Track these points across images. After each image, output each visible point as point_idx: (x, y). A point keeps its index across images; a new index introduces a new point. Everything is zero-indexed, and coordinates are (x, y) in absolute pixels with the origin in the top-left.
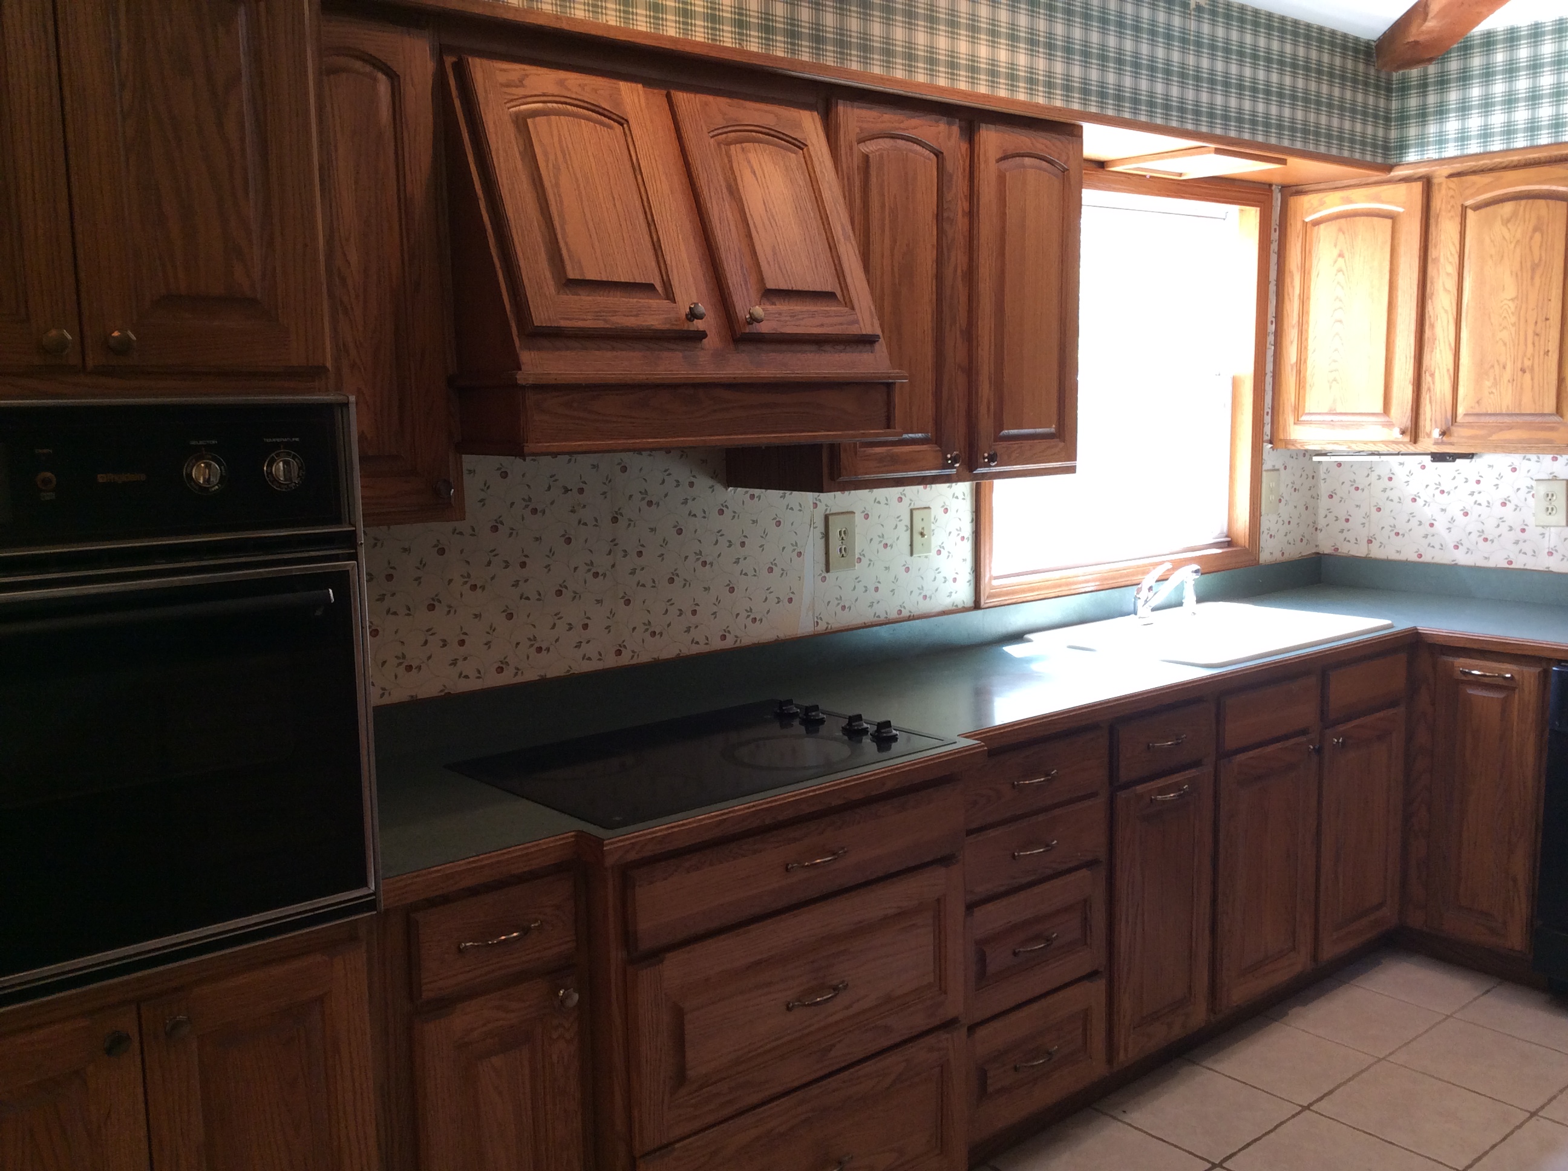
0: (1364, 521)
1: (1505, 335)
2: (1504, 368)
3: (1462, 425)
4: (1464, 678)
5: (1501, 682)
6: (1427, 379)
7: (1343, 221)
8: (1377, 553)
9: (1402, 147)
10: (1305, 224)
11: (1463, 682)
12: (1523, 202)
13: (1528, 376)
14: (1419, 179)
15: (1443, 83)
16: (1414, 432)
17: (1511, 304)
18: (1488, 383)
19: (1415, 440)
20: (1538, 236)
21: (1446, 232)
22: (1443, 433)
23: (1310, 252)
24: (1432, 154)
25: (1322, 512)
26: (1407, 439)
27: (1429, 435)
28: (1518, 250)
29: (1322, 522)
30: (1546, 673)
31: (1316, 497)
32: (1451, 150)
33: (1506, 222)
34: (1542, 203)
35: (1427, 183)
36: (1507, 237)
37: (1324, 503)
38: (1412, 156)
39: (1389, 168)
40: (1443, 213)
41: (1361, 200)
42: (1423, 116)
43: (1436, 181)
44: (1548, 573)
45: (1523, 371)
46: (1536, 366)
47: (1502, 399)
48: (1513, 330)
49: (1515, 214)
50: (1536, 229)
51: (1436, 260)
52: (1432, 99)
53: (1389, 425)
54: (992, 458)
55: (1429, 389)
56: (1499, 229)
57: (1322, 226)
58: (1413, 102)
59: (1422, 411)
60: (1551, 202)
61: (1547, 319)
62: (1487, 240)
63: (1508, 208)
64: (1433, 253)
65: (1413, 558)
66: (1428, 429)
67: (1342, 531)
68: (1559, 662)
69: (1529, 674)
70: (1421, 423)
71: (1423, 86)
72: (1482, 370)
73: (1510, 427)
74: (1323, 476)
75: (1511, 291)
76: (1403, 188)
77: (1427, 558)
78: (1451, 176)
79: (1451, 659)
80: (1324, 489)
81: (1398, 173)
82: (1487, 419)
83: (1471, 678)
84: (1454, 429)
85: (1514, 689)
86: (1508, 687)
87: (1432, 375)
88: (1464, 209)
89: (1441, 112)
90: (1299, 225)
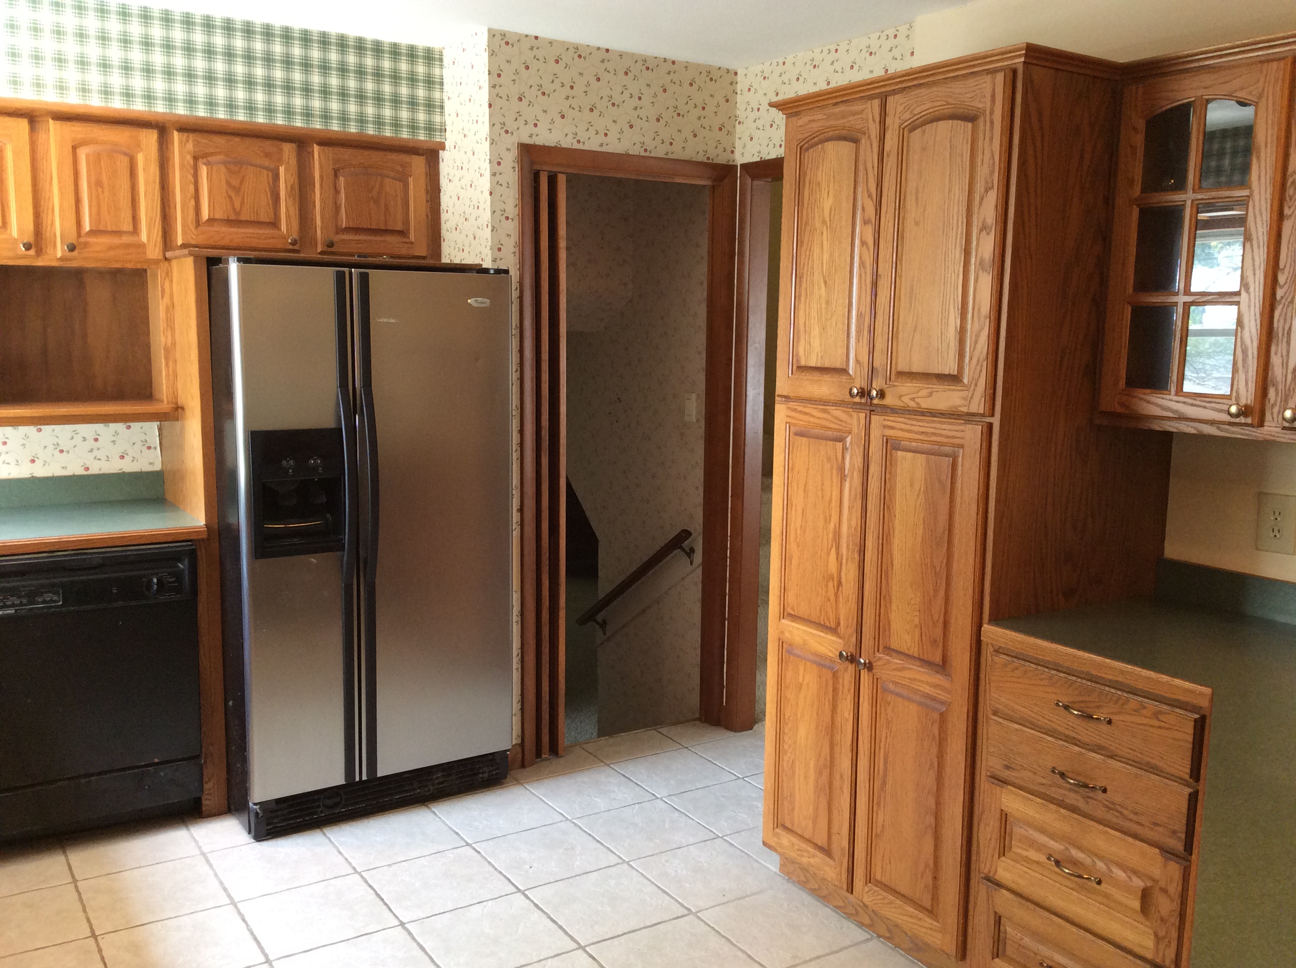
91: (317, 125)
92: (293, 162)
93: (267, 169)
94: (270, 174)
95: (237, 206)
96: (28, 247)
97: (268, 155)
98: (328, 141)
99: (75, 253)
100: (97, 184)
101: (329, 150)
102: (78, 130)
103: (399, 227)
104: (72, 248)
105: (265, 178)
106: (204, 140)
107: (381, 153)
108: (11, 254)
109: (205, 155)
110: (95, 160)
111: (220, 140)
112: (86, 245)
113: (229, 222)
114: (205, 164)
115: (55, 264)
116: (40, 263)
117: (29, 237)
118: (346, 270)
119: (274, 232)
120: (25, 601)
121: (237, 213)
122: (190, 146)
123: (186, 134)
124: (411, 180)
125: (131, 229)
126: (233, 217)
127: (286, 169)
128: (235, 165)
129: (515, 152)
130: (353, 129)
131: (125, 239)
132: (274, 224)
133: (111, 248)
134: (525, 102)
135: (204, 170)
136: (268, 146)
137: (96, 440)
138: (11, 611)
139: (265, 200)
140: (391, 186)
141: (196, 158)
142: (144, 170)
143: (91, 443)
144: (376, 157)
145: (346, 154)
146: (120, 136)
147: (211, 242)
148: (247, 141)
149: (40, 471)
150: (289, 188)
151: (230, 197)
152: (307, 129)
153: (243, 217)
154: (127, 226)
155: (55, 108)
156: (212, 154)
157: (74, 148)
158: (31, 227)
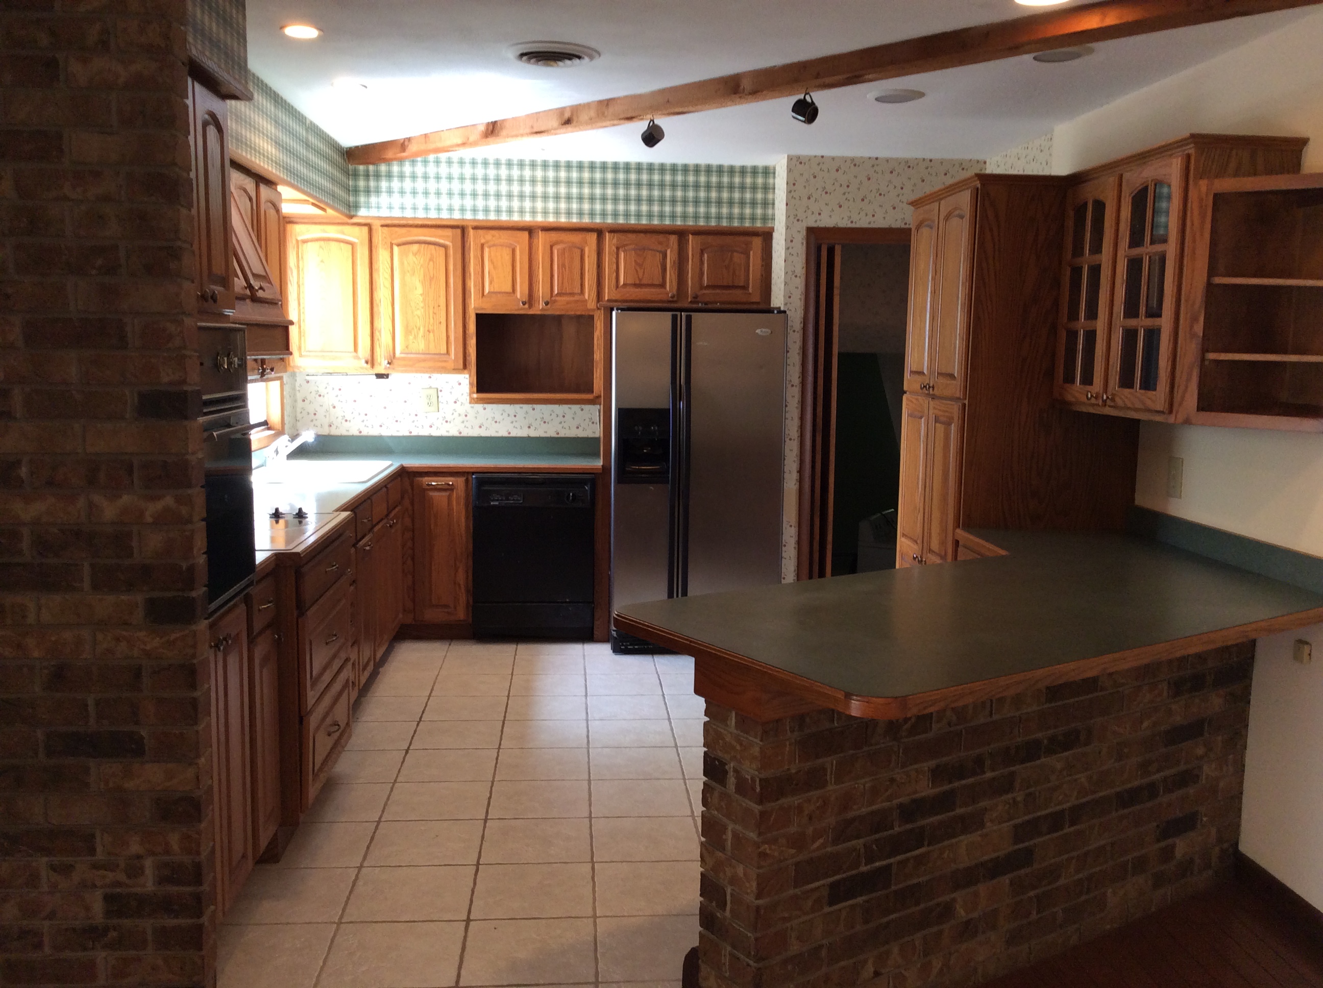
0: (325, 414)
1: (418, 313)
2: (419, 329)
3: (399, 359)
4: (428, 487)
5: (447, 487)
6: (377, 334)
7: (322, 243)
8: (334, 432)
9: (357, 206)
10: (297, 241)
11: (428, 490)
12: (423, 245)
13: (431, 334)
14: (365, 225)
15: (377, 176)
16: (371, 361)
17: (420, 296)
18: (411, 337)
19: (373, 366)
20: (431, 263)
21: (382, 256)
22: (389, 363)
23: (302, 258)
24: (373, 212)
25: (299, 410)
26: (369, 366)
27: (380, 364)
28: (422, 270)
29: (299, 416)
30: (467, 481)
31: (296, 401)
32: (385, 213)
33: (415, 254)
34: (433, 247)
35: (369, 226)
36: (416, 262)
37: (300, 404)
38: (362, 212)
39: (351, 217)
40: (380, 245)
41: (332, 231)
42: (368, 191)
43: (374, 228)
44: (431, 437)
45: (429, 331)
46: (435, 328)
47: (420, 345)
48: (422, 310)
49: (419, 250)
50: (431, 260)
51: (378, 270)
52: (372, 184)
53: (358, 358)
54: (272, 370)
55: (378, 340)
56: (411, 258)
57: (309, 244)
58: (362, 183)
59: (375, 351)
60: (437, 247)
61: (439, 306)
62: (406, 263)
63: (415, 247)
64: (375, 266)
65: (356, 433)
66: (379, 361)
67: (312, 421)
68: (473, 473)
69: (460, 482)
70: (375, 357)
71: (367, 176)
72: (408, 331)
73: (424, 360)
74: (297, 388)
75: (420, 290)
76: (357, 229)
77: (364, 433)
78: (382, 226)
79: (420, 479)
80: (299, 396)
81: (355, 220)
82: (412, 356)
83: (431, 487)
84: (394, 361)
85: (452, 490)
86: (450, 489)
87: (380, 332)
88: (392, 245)
89: (378, 191)
90: (294, 242)
91: (690, 223)
92: (676, 246)
93: (660, 252)
94: (661, 256)
95: (641, 275)
96: (524, 303)
97: (660, 243)
98: (698, 232)
99: (549, 306)
100: (562, 266)
101: (699, 238)
102: (554, 236)
103: (742, 284)
104: (547, 303)
105: (659, 257)
106: (622, 236)
107: (731, 237)
108: (516, 308)
109: (624, 246)
110: (562, 254)
111: (632, 236)
112: (555, 301)
113: (635, 285)
114: (623, 251)
115: (539, 313)
116: (531, 312)
117: (525, 299)
118: (678, 313)
119: (662, 290)
120: (504, 498)
121: (640, 280)
122: (615, 241)
123: (612, 234)
124: (751, 253)
125: (580, 292)
126: (638, 282)
127: (671, 251)
128: (641, 250)
129: (804, 233)
130: (713, 223)
131: (577, 298)
132: (663, 285)
133: (568, 303)
134: (812, 199)
135: (622, 255)
136: (661, 237)
137: (564, 416)
138: (497, 503)
139: (657, 270)
140: (738, 258)
141: (618, 249)
142: (588, 257)
143: (560, 419)
144: (729, 240)
145: (710, 239)
146: (576, 238)
147: (624, 298)
148: (648, 235)
149: (533, 434)
150: (672, 261)
151: (637, 271)
152: (685, 225)
153: (645, 281)
154: (578, 290)
155: (541, 225)
156: (627, 245)
157: (551, 247)
158: (527, 292)
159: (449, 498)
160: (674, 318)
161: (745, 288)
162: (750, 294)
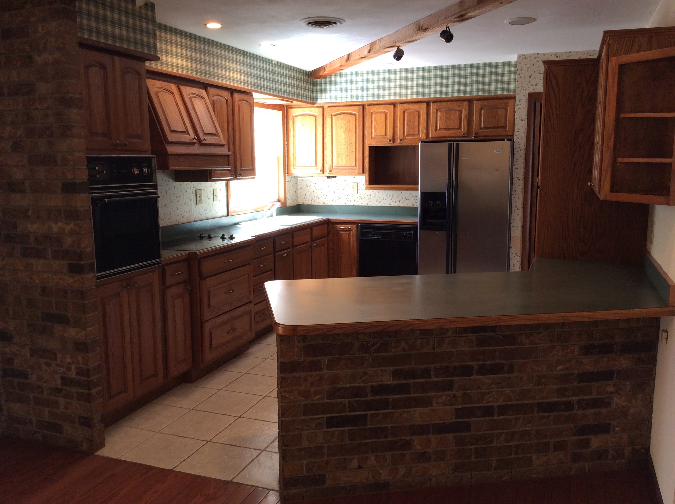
0: (310, 195)
1: (343, 147)
2: (343, 155)
3: (334, 169)
4: (339, 229)
5: (347, 229)
6: (325, 157)
7: (303, 116)
8: (314, 203)
9: (317, 99)
10: (293, 116)
11: (340, 230)
12: (345, 115)
13: (348, 157)
14: (321, 107)
15: (325, 83)
16: (323, 171)
17: (344, 139)
18: (340, 159)
19: (323, 173)
20: (349, 123)
21: (328, 121)
22: (330, 171)
23: (295, 124)
24: (324, 101)
25: (299, 193)
26: (321, 173)
27: (327, 172)
28: (345, 126)
29: (299, 196)
30: (357, 227)
31: (297, 189)
32: (328, 101)
33: (342, 119)
34: (349, 115)
35: (323, 108)
36: (342, 123)
37: (299, 190)
38: (319, 101)
39: (314, 104)
40: (327, 116)
41: (307, 111)
42: (321, 91)
43: (325, 108)
44: (354, 206)
45: (347, 156)
46: (350, 154)
47: (343, 162)
48: (345, 146)
49: (343, 117)
50: (348, 122)
51: (326, 128)
52: (323, 87)
53: (317, 169)
54: (241, 175)
55: (326, 160)
56: (340, 121)
57: (298, 117)
58: (319, 87)
59: (324, 165)
60: (351, 115)
61: (352, 143)
62: (338, 124)
63: (342, 116)
64: (325, 126)
65: (322, 204)
66: (326, 170)
67: (304, 198)
68: (360, 223)
69: (354, 227)
70: (325, 169)
71: (321, 84)
72: (338, 156)
73: (345, 169)
74: (299, 183)
75: (343, 136)
76: (317, 109)
77: (326, 204)
78: (328, 107)
79: (336, 225)
80: (299, 187)
81: (316, 105)
82: (340, 167)
83: (341, 229)
84: (332, 170)
85: (351, 231)
86: (349, 230)
87: (327, 157)
88: (332, 115)
89: (325, 91)
90: (292, 117)
91: (474, 94)
92: (467, 108)
93: (458, 111)
94: (459, 112)
95: (448, 124)
96: (390, 141)
97: (459, 106)
98: (479, 99)
99: (402, 141)
100: (409, 121)
101: (480, 102)
102: (405, 106)
103: (502, 125)
104: (401, 140)
105: (458, 113)
106: (439, 104)
107: (497, 101)
108: (387, 143)
109: (440, 109)
110: (409, 114)
111: (444, 104)
112: (405, 139)
113: (445, 129)
114: (440, 112)
115: (398, 145)
116: (394, 145)
117: (391, 138)
118: (452, 143)
119: (460, 131)
120: (373, 236)
121: (448, 126)
122: (435, 107)
123: (434, 103)
124: (508, 108)
125: (417, 134)
126: (446, 127)
127: (464, 110)
128: (449, 110)
129: (527, 96)
130: (486, 94)
131: (416, 137)
132: (460, 128)
133: (412, 139)
134: (532, 78)
135: (439, 113)
136: (459, 103)
138: (369, 238)
139: (457, 120)
140: (501, 112)
141: (437, 111)
142: (422, 116)
144: (496, 102)
145: (485, 102)
146: (416, 107)
147: (440, 136)
148: (453, 103)
150: (465, 116)
151: (446, 121)
152: (471, 96)
153: (449, 127)
154: (416, 133)
155: (399, 101)
156: (442, 108)
157: (404, 112)
158: (392, 135)
159: (349, 234)
160: (450, 146)
161: (504, 127)
162: (507, 130)
